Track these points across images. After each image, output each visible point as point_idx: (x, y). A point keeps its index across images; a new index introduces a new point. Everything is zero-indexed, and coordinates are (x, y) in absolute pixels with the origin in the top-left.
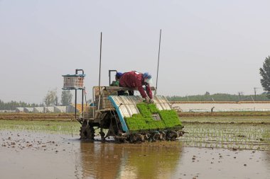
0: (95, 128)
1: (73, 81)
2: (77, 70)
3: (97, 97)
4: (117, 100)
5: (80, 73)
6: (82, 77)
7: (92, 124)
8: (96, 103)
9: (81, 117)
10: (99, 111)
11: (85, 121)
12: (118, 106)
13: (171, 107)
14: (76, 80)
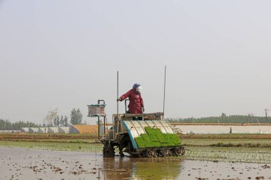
0: (115, 147)
1: (96, 109)
2: (99, 101)
3: (116, 122)
4: (128, 124)
5: (101, 103)
6: (104, 106)
7: (113, 144)
8: (115, 127)
9: (103, 138)
10: (117, 134)
11: (107, 142)
12: (129, 128)
13: (173, 129)
14: (98, 109)
